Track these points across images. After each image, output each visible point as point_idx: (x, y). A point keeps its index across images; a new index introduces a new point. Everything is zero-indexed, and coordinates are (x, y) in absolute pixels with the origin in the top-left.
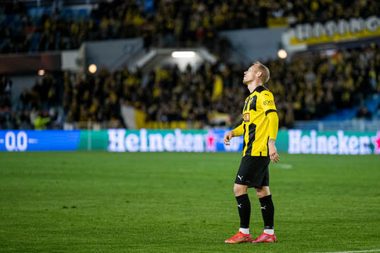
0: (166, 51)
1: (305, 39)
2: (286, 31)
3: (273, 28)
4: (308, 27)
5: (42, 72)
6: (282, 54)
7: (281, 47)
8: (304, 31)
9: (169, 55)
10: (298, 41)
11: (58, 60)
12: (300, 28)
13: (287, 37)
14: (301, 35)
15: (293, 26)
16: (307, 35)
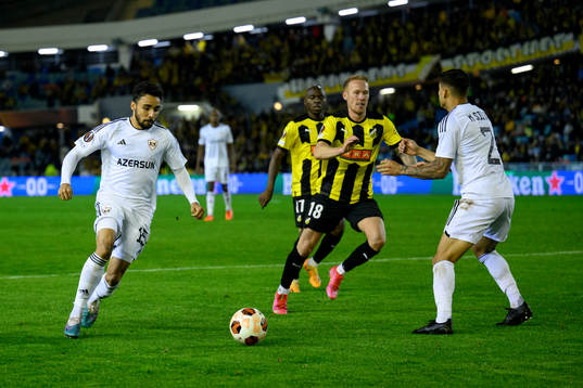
0: (173, 105)
1: (298, 92)
2: (281, 85)
3: (269, 82)
4: (301, 81)
5: (60, 126)
6: (278, 106)
7: (276, 99)
8: (297, 85)
9: (175, 109)
10: (292, 94)
11: (75, 114)
12: (293, 82)
13: (282, 91)
14: (294, 89)
15: (288, 81)
16: (300, 88)
